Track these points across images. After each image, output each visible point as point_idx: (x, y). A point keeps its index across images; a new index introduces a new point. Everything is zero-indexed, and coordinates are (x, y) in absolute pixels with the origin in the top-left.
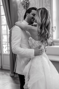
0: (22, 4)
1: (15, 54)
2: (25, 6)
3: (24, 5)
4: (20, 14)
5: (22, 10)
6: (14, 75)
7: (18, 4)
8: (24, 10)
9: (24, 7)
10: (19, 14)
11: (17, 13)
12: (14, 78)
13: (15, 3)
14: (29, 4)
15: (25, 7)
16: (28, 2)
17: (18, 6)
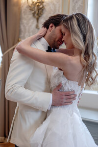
0: (30, 9)
1: (9, 101)
2: (35, 12)
3: (33, 12)
4: (24, 26)
5: (30, 20)
6: (5, 139)
7: (23, 8)
8: (32, 21)
9: (34, 14)
10: (22, 27)
11: (19, 24)
12: (5, 145)
13: (18, 5)
14: (43, 10)
15: (36, 15)
16: (41, 6)
17: (22, 12)
